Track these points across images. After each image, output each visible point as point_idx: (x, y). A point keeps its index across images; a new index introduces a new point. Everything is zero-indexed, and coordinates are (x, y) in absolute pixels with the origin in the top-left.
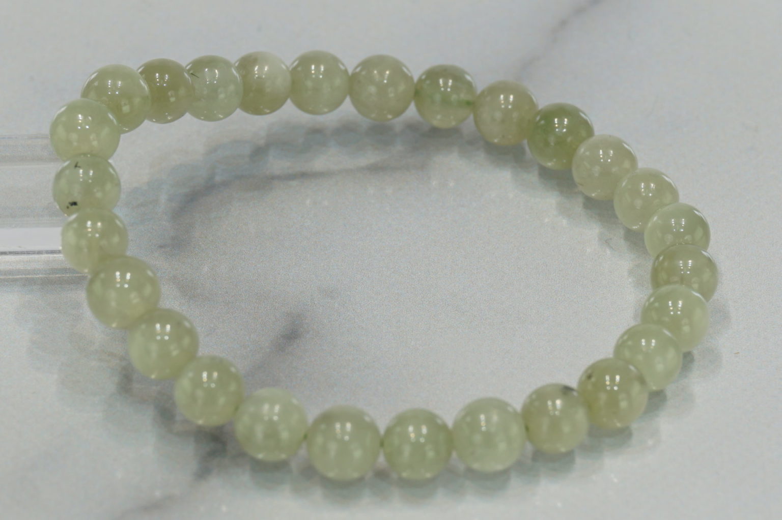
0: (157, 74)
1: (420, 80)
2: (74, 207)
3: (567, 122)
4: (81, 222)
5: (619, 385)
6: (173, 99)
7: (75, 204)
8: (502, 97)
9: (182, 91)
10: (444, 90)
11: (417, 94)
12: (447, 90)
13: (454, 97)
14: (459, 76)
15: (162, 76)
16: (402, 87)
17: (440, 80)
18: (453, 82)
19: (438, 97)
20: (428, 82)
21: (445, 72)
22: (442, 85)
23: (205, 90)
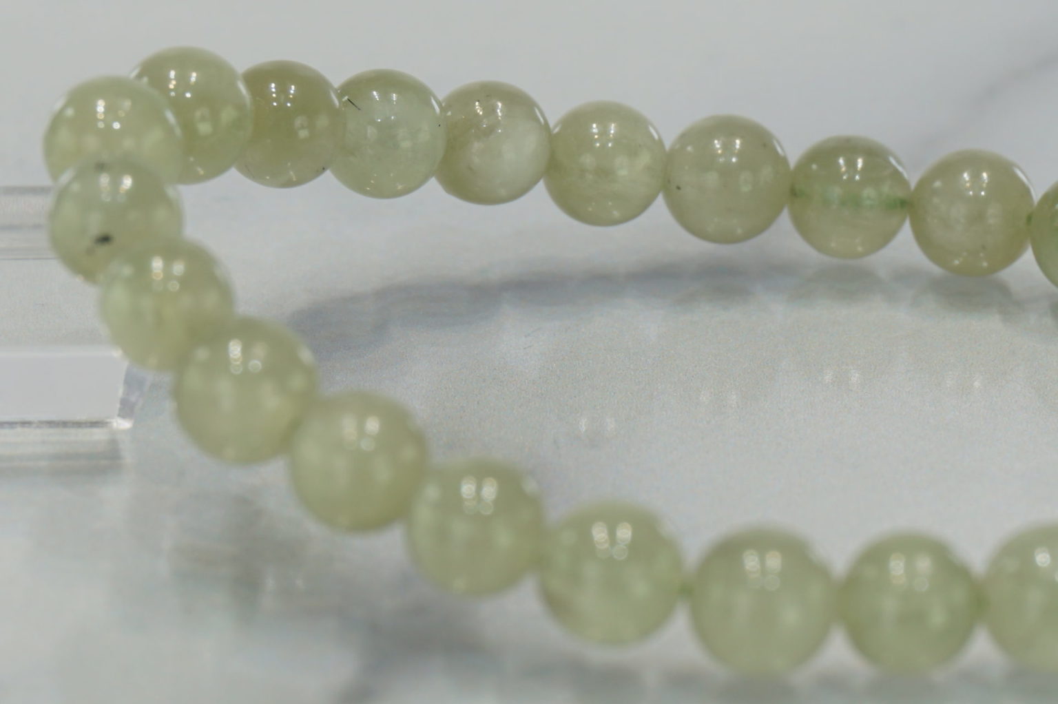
0: (273, 85)
1: (801, 166)
2: (105, 246)
4: (142, 269)
6: (303, 134)
7: (107, 239)
8: (966, 176)
9: (323, 122)
10: (848, 178)
11: (794, 193)
12: (851, 179)
13: (869, 192)
14: (875, 155)
15: (283, 90)
16: (767, 172)
17: (841, 161)
18: (865, 164)
19: (836, 192)
20: (814, 167)
21: (849, 147)
22: (844, 169)
23: (371, 131)
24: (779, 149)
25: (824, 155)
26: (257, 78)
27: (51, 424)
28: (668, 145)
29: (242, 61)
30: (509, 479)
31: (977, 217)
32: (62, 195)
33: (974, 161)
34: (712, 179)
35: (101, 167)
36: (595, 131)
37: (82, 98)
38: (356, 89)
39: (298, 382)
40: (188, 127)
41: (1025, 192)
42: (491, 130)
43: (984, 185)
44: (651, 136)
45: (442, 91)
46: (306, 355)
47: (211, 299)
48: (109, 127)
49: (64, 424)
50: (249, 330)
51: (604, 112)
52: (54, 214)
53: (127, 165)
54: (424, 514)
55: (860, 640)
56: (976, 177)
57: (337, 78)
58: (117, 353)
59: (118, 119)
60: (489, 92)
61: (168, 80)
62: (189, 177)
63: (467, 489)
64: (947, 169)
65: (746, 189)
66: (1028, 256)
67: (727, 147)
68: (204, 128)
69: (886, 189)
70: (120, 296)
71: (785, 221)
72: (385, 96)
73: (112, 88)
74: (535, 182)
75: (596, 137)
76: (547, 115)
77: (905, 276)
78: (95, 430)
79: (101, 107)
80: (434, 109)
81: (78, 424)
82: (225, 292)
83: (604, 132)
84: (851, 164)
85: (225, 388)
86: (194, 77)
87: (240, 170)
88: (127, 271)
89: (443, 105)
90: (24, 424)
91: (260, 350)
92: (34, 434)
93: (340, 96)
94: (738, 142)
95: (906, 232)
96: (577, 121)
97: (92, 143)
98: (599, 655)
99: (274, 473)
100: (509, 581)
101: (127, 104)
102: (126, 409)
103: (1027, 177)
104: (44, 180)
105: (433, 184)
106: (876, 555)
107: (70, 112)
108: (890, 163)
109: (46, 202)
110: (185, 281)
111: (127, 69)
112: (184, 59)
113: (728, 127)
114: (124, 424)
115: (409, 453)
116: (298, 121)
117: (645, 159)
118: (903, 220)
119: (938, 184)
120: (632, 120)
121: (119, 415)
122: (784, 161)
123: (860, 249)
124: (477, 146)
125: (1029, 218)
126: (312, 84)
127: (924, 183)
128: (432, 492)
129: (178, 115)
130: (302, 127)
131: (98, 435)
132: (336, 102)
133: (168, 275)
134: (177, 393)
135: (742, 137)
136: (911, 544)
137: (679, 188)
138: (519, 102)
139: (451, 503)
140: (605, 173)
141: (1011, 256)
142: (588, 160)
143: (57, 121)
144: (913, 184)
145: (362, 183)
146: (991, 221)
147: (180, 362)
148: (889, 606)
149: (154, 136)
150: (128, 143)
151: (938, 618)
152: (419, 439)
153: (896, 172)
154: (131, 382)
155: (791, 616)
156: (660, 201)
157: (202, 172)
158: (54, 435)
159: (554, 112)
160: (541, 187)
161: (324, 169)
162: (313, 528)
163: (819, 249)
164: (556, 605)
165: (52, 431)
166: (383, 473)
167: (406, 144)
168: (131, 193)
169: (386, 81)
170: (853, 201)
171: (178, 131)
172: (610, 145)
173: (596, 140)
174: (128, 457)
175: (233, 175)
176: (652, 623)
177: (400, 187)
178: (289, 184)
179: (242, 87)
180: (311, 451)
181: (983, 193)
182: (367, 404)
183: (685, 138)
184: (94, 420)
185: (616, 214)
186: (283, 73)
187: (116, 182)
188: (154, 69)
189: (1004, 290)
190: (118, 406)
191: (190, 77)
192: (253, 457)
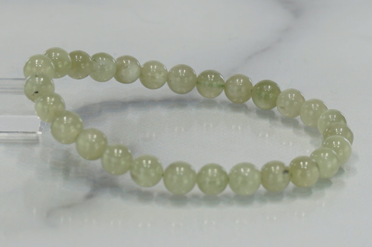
0: (76, 56)
1: (199, 76)
2: (37, 94)
3: (270, 87)
4: (45, 99)
5: (307, 166)
6: (83, 67)
7: (37, 92)
8: (237, 80)
9: (88, 65)
10: (210, 80)
11: (197, 83)
12: (211, 80)
13: (215, 83)
14: (217, 75)
15: (79, 57)
16: (191, 78)
17: (209, 76)
18: (214, 77)
19: (207, 83)
20: (202, 77)
21: (211, 72)
22: (209, 78)
23: (99, 67)
24: (194, 73)
25: (205, 74)
26: (73, 54)
27: (24, 132)
28: (168, 71)
29: (69, 50)
30: (125, 149)
31: (239, 90)
32: (28, 81)
33: (240, 77)
34: (178, 79)
35: (36, 76)
36: (151, 67)
37: (33, 59)
38: (96, 57)
39: (79, 126)
40: (56, 66)
41: (251, 84)
42: (127, 67)
43: (241, 82)
44: (164, 69)
45: (115, 57)
46: (81, 120)
47: (60, 107)
48: (38, 66)
49: (26, 133)
50: (68, 114)
51: (154, 63)
52: (25, 86)
53: (42, 75)
54: (106, 156)
55: (201, 187)
56: (240, 81)
57: (91, 54)
58: (39, 118)
59: (40, 64)
60: (127, 58)
61: (52, 55)
62: (56, 77)
63: (116, 151)
64: (233, 78)
65: (186, 81)
66: (251, 99)
67: (182, 72)
68: (60, 66)
69: (219, 83)
70: (40, 105)
71: (195, 88)
72: (102, 59)
73: (39, 57)
74: (137, 79)
75: (152, 69)
76: (140, 64)
77: (223, 103)
78: (33, 134)
79: (37, 61)
80: (113, 62)
81: (30, 133)
82: (63, 105)
83: (153, 68)
84: (211, 77)
85: (62, 127)
86: (58, 54)
87: (68, 75)
88: (42, 100)
89: (116, 61)
90: (18, 132)
91: (71, 119)
92: (19, 135)
93: (92, 59)
94: (185, 71)
95: (223, 93)
96: (147, 65)
97: (34, 70)
98: (144, 189)
99: (73, 145)
100: (124, 172)
101: (43, 61)
102: (41, 130)
103: (251, 81)
104: (23, 77)
105: (113, 79)
106: (205, 168)
107: (30, 62)
108: (220, 77)
109: (24, 82)
110: (54, 103)
111: (42, 52)
112: (56, 50)
113: (183, 67)
114: (40, 133)
115: (103, 143)
116: (82, 65)
117: (163, 74)
118: (223, 90)
119: (231, 82)
120: (160, 65)
121: (39, 131)
122: (195, 75)
123: (213, 96)
124: (123, 70)
125: (251, 90)
126: (85, 56)
127: (227, 81)
128: (108, 151)
129: (54, 63)
130: (83, 66)
131: (34, 135)
132: (91, 59)
133: (51, 101)
134: (52, 127)
135: (185, 70)
136: (213, 166)
137: (170, 81)
138: (134, 60)
139: (112, 154)
140: (153, 77)
141: (248, 99)
142: (149, 74)
143: (27, 64)
144: (225, 82)
145: (96, 78)
146: (243, 91)
147: (53, 121)
148: (208, 180)
149: (49, 68)
150: (43, 70)
151: (218, 183)
152: (105, 140)
153: (221, 79)
154: (42, 124)
155: (186, 181)
156: (166, 83)
157: (59, 76)
158: (24, 135)
159: (142, 63)
160: (139, 79)
161: (88, 76)
162: (81, 158)
163: (203, 96)
164: (134, 177)
165: (23, 134)
166: (97, 147)
167: (107, 70)
168: (43, 82)
169: (103, 55)
170: (211, 85)
171: (54, 67)
172: (155, 71)
173: (152, 70)
174: (41, 140)
175: (67, 76)
176: (155, 183)
177: (105, 80)
178: (79, 79)
179: (69, 57)
180: (81, 141)
181: (241, 84)
182: (94, 131)
183: (172, 69)
184: (34, 132)
185: (156, 87)
186: (79, 53)
187: (39, 79)
188: (49, 52)
189: (246, 107)
190: (39, 129)
191: (57, 54)
192: (68, 142)
